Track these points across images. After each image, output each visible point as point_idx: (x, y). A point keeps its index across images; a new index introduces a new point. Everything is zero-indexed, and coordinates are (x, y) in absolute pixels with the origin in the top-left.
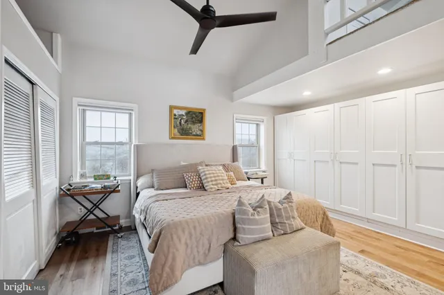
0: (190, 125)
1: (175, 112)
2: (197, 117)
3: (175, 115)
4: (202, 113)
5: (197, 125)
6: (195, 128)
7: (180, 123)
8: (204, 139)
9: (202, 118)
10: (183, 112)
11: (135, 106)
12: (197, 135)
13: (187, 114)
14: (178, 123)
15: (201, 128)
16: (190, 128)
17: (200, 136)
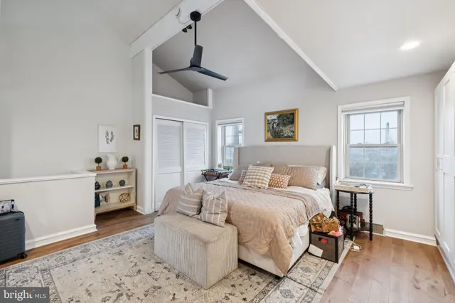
0: (281, 128)
1: (269, 117)
2: (288, 118)
3: (268, 121)
4: (293, 114)
5: (288, 127)
6: (286, 131)
7: (273, 127)
8: (295, 140)
9: (293, 119)
10: (275, 117)
11: (242, 119)
12: (289, 137)
13: (278, 118)
14: (271, 128)
15: (292, 129)
16: (282, 130)
17: (291, 138)
